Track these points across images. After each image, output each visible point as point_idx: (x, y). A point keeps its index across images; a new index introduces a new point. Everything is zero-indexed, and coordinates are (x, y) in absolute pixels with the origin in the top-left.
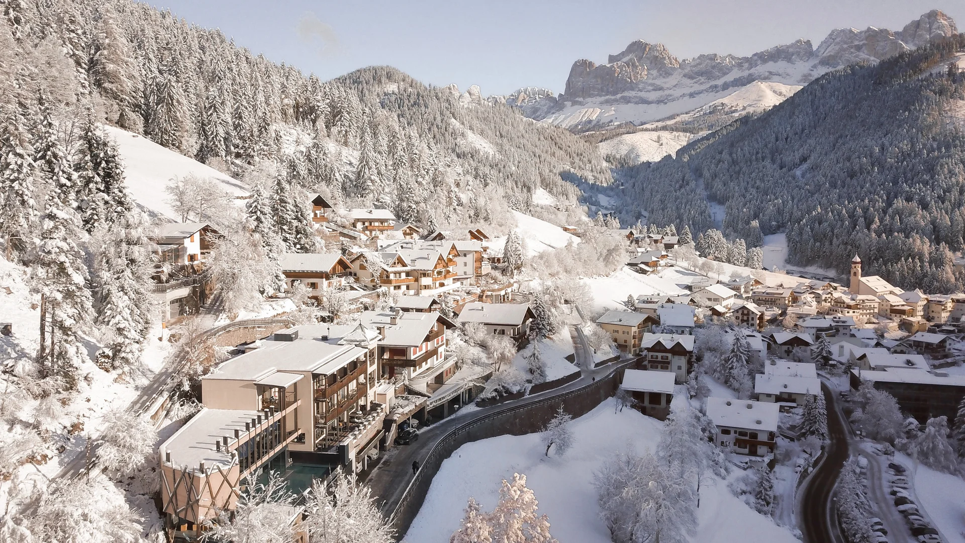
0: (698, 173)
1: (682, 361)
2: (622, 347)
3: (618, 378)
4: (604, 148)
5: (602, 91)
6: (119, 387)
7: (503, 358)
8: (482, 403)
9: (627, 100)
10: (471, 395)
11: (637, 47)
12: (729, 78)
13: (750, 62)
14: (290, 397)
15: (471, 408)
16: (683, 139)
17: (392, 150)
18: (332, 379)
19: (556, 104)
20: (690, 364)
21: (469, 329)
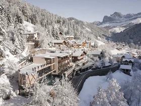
0: (127, 34)
1: (131, 64)
2: (118, 61)
3: (119, 66)
4: (110, 30)
5: (109, 21)
6: (15, 58)
7: (97, 61)
8: (93, 69)
9: (113, 22)
10: (90, 67)
11: (116, 13)
12: (133, 18)
13: (137, 15)
14: (52, 62)
15: (91, 70)
16: (124, 29)
17: (74, 27)
18: (62, 58)
19: (101, 23)
20: (133, 65)
21: (89, 55)
